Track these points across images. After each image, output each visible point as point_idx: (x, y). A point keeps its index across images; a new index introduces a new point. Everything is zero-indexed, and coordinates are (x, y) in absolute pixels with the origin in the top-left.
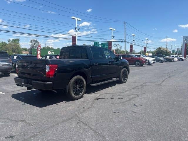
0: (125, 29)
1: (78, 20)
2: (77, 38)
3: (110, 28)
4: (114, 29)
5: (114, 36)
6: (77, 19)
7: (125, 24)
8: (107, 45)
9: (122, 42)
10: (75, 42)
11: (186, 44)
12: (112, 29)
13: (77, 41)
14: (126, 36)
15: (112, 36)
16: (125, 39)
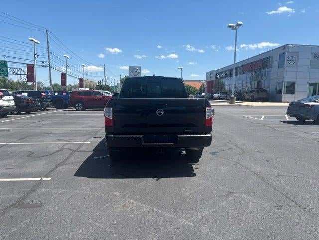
0: (48, 43)
3: (31, 39)
4: (38, 42)
5: (38, 54)
7: (47, 34)
9: (45, 67)
12: (34, 40)
14: (50, 57)
15: (35, 55)
16: (49, 62)
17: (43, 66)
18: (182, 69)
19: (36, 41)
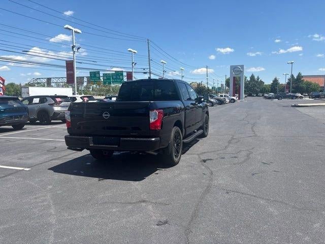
0: (149, 51)
1: (75, 32)
2: (76, 65)
3: (129, 49)
4: (136, 52)
6: (74, 29)
7: (148, 43)
8: (115, 77)
9: (146, 73)
10: (72, 72)
11: (234, 78)
12: (131, 50)
13: (75, 70)
15: (133, 63)
16: (150, 69)
17: (144, 73)
18: (292, 63)
19: (134, 51)
